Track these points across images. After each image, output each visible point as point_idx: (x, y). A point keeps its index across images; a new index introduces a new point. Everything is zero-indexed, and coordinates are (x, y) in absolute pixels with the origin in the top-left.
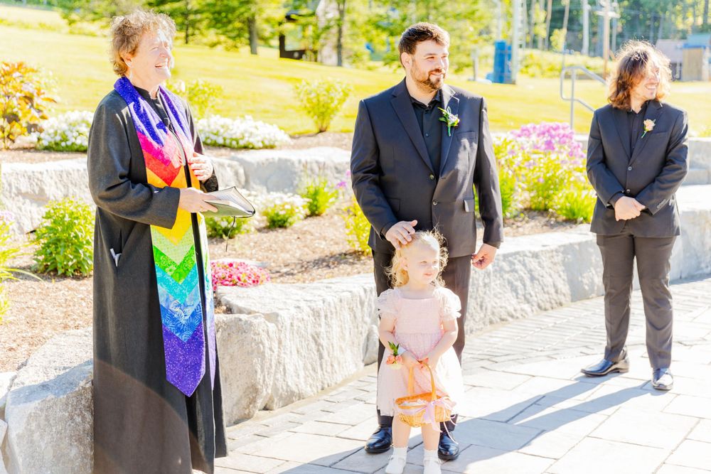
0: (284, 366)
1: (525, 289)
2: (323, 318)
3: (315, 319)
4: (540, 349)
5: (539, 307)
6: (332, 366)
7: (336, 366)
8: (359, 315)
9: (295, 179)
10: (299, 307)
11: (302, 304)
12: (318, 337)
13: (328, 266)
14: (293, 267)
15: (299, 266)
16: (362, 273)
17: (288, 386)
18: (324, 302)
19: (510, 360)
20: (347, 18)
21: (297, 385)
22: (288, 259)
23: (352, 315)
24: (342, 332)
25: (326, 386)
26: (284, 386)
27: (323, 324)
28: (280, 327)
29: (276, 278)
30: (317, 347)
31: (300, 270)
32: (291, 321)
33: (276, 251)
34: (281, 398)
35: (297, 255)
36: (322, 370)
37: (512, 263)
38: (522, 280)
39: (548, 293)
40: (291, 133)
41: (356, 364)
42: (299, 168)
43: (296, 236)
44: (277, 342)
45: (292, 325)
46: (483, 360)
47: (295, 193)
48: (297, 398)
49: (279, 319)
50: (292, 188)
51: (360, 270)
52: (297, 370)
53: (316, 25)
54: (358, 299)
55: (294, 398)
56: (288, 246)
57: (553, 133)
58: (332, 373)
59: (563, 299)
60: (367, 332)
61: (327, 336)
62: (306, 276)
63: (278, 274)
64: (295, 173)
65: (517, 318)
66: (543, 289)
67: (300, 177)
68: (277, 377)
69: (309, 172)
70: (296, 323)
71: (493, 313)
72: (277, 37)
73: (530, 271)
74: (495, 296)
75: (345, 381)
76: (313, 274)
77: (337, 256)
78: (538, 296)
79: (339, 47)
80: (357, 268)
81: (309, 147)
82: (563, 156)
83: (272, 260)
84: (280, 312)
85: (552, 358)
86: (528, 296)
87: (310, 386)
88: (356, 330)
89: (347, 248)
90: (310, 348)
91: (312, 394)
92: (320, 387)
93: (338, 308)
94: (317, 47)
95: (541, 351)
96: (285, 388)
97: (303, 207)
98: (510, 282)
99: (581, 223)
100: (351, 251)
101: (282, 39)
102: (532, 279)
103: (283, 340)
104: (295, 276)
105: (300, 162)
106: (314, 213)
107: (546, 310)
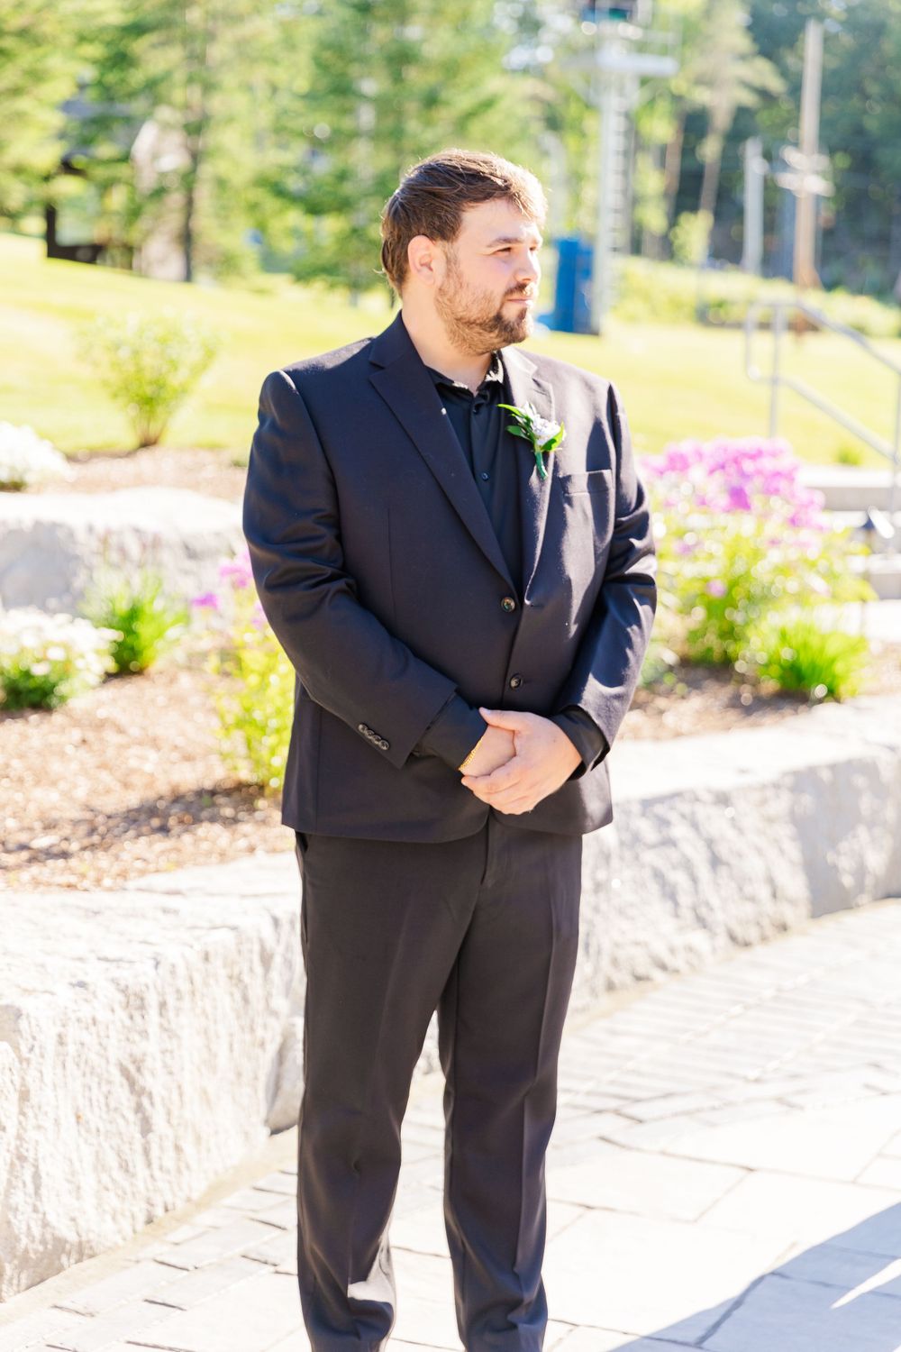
0: (36, 1167)
1: (696, 891)
2: (153, 1013)
3: (131, 1017)
4: (753, 1074)
5: (733, 938)
6: (178, 1149)
7: (189, 1148)
8: (256, 992)
9: (75, 574)
10: (82, 985)
11: (95, 974)
12: (139, 1069)
13: (164, 829)
14: (67, 831)
15: (83, 829)
16: (259, 853)
17: (45, 1224)
18: (157, 964)
19: (676, 1115)
20: (207, 170)
21: (73, 1220)
22: (55, 808)
23: (238, 996)
24: (209, 1048)
25: (159, 1212)
26: (33, 1224)
27: (153, 1029)
28: (24, 1049)
29: (19, 867)
30: (134, 1099)
31: (86, 842)
32: (59, 1029)
33: (21, 780)
34: (24, 1262)
35: (81, 793)
36: (149, 1165)
37: (663, 823)
38: (687, 866)
39: (752, 899)
40: (69, 446)
41: (246, 1134)
42: (86, 545)
43: (76, 735)
44: (15, 1097)
45: (61, 1041)
46: (599, 1112)
47: (77, 614)
48: (74, 1256)
49: (23, 1024)
50: (67, 599)
51: (254, 840)
52: (73, 1173)
53: (130, 184)
54: (256, 948)
55: (64, 1259)
56: (56, 767)
57: (748, 466)
58: (179, 1171)
59: (789, 914)
60: (279, 1040)
61: (165, 1066)
62: (103, 859)
63: (25, 855)
64: (77, 558)
65: (676, 971)
66: (741, 889)
67: (90, 569)
68: (13, 1201)
69: (114, 556)
70: (73, 1033)
71: (615, 962)
72: (39, 209)
73: (710, 843)
74: (621, 912)
75: (216, 1190)
76: (125, 856)
77: (190, 798)
78: (728, 910)
79: (187, 239)
80: (245, 836)
81: (114, 487)
82: (774, 527)
83: (9, 811)
84: (27, 1004)
85: (791, 1106)
86: (703, 911)
87: (114, 1219)
88: (248, 1037)
89: (215, 773)
90: (113, 1105)
91: (119, 1239)
92: (141, 1218)
93: (197, 978)
94: (134, 236)
95: (757, 1081)
96: (36, 1231)
97: (97, 652)
98: (658, 875)
99: (821, 701)
100: (229, 784)
101: (51, 215)
102: (716, 862)
103: (33, 1087)
104: (73, 862)
105: (91, 529)
106: (126, 665)
107: (747, 944)
